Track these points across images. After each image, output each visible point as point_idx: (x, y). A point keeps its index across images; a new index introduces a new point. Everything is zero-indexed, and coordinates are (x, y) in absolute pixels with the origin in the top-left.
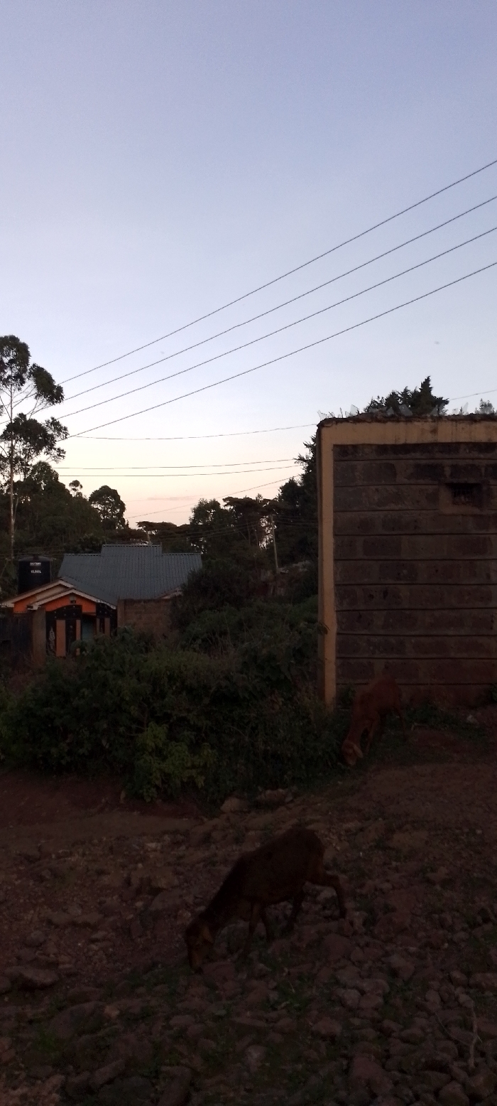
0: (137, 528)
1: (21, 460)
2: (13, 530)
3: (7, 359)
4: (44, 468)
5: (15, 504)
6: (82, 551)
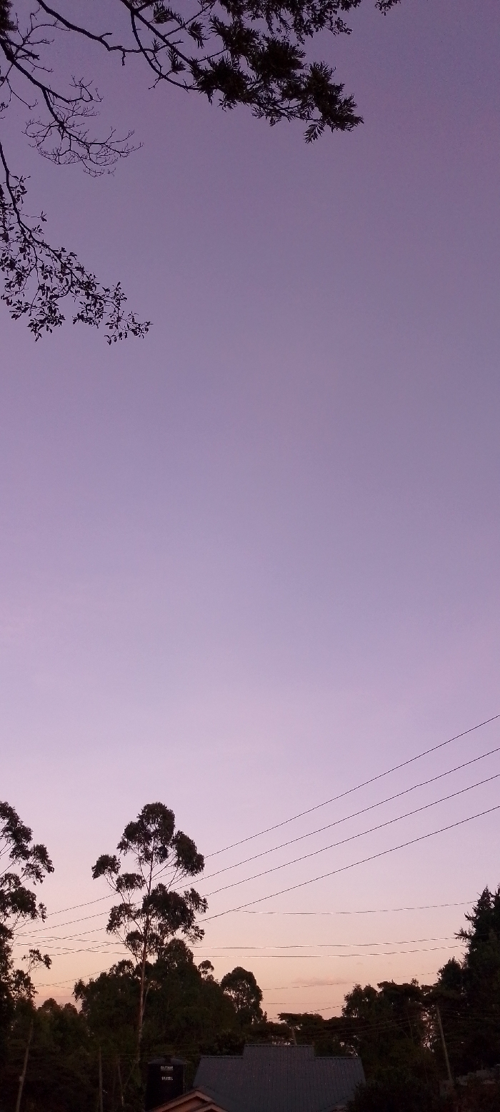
0: (280, 1022)
1: (158, 938)
2: (141, 1024)
3: (152, 828)
4: (179, 946)
5: (145, 991)
6: (218, 1052)
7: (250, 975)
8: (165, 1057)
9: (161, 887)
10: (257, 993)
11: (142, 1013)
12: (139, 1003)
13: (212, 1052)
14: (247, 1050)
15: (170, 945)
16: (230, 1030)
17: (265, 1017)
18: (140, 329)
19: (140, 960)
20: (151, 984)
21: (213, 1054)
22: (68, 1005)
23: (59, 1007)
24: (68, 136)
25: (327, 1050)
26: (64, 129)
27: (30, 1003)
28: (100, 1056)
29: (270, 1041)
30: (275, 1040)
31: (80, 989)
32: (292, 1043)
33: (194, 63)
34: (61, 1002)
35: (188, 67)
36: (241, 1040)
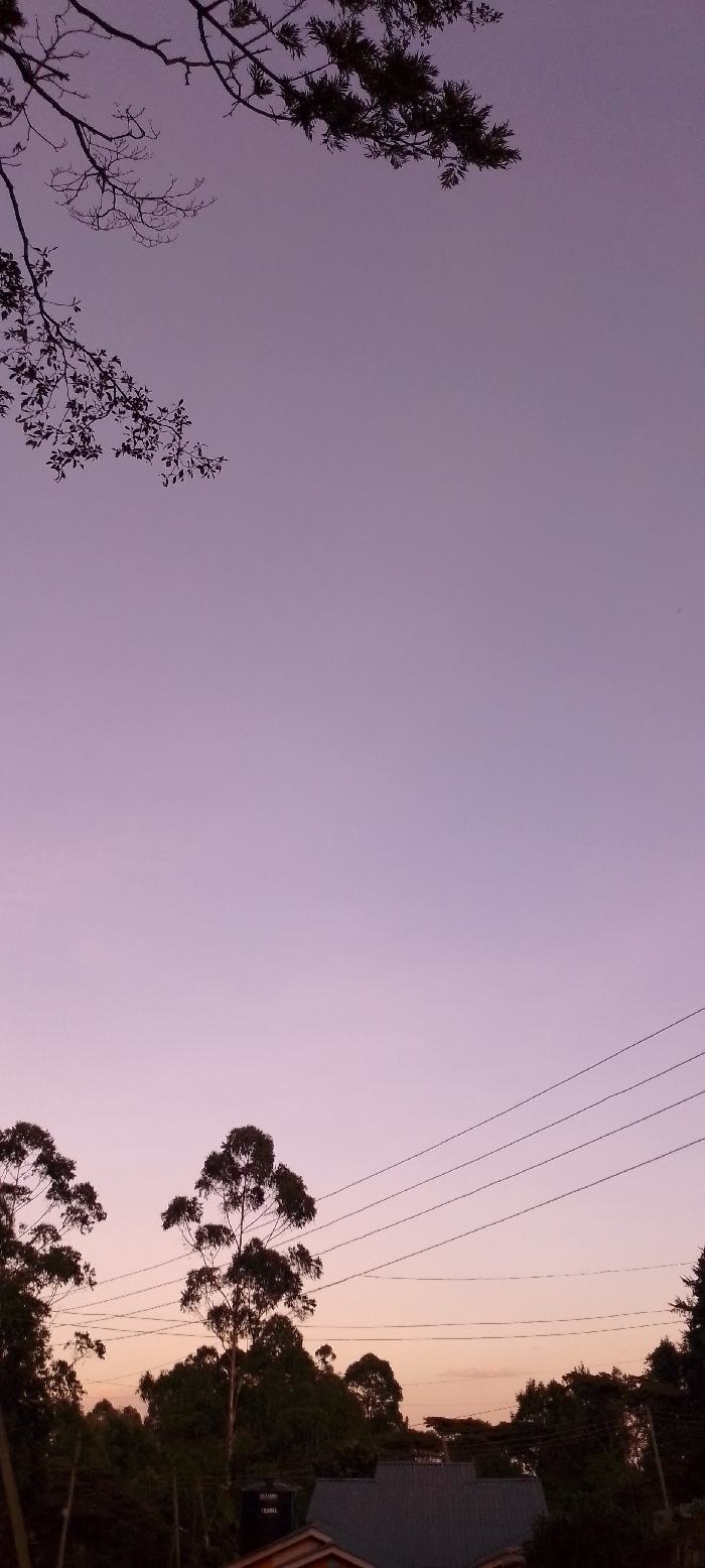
0: (425, 1430)
2: (232, 1435)
3: (243, 1160)
4: (281, 1326)
5: (236, 1388)
6: (341, 1473)
7: (386, 1364)
8: (266, 1480)
9: (256, 1242)
10: (395, 1391)
11: (232, 1417)
12: (228, 1405)
13: (332, 1474)
14: (381, 1470)
15: (269, 1324)
16: (355, 1442)
17: (406, 1424)
18: (209, 467)
19: (227, 1346)
20: (244, 1379)
21: (333, 1476)
22: (128, 1410)
23: (116, 1411)
24: (110, 187)
25: (492, 1468)
26: (106, 179)
27: (76, 1406)
28: (175, 1482)
29: (412, 1457)
30: (419, 1456)
31: (147, 1385)
32: (444, 1461)
33: (284, 82)
34: (118, 1405)
35: (277, 88)
36: (372, 1455)
